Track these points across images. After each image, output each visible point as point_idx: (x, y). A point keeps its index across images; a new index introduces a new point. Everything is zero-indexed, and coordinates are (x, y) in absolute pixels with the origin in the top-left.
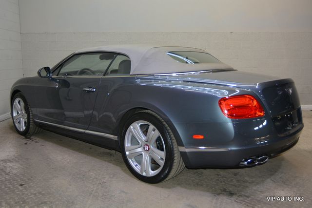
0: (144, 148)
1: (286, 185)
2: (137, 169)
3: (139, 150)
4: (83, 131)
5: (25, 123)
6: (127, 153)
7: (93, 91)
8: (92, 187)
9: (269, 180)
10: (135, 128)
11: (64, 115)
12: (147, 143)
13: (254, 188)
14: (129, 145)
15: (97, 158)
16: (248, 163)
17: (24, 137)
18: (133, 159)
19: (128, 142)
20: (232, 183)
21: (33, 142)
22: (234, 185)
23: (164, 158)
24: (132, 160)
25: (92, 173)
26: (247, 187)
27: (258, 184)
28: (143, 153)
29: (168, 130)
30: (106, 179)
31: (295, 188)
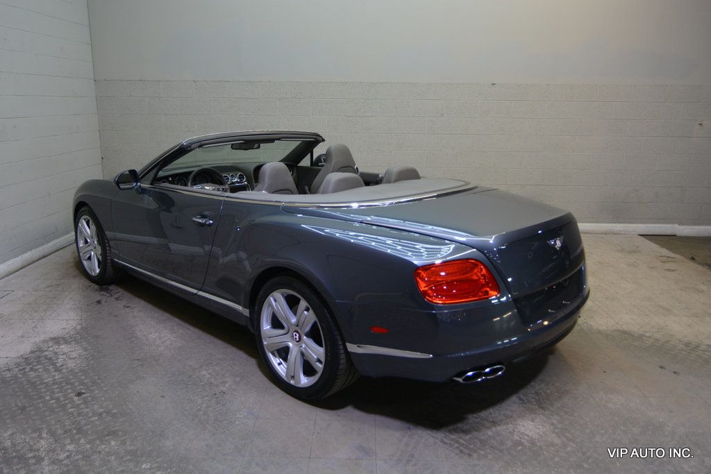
0: (293, 337)
2: (281, 369)
3: (285, 339)
4: (195, 291)
5: (99, 260)
6: (265, 342)
7: (210, 225)
8: (199, 402)
10: (276, 302)
12: (297, 328)
14: (268, 327)
16: (466, 379)
17: (97, 287)
18: (275, 353)
19: (266, 322)
21: (113, 299)
23: (323, 359)
24: (273, 355)
25: (204, 372)
26: (471, 411)
27: (492, 404)
28: (291, 345)
30: (227, 385)
31: (557, 417)
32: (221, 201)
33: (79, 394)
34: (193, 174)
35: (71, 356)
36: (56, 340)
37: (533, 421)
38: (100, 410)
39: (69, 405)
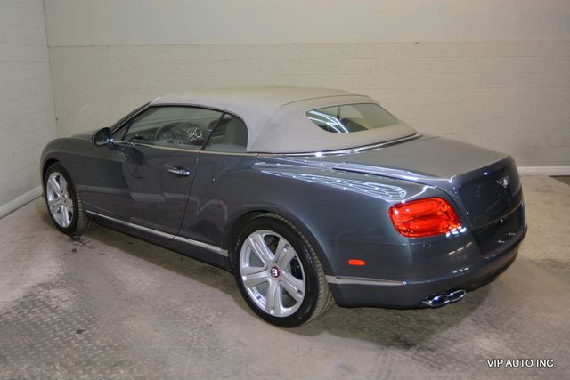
0: (271, 272)
1: (494, 327)
2: (261, 303)
3: (264, 275)
4: (171, 236)
5: (70, 213)
6: (244, 278)
7: (186, 176)
8: (190, 333)
9: (468, 319)
10: (256, 241)
11: (131, 197)
12: (276, 265)
13: (444, 334)
14: (247, 265)
15: (195, 279)
16: (435, 302)
17: (68, 238)
18: (254, 288)
19: (245, 261)
20: (410, 326)
21: (86, 247)
22: (412, 329)
23: (303, 290)
24: (252, 290)
25: (188, 309)
26: (433, 332)
27: (450, 326)
28: (270, 280)
29: (309, 249)
30: (212, 319)
31: (507, 334)
32: (196, 153)
33: (80, 332)
35: (63, 298)
36: (45, 286)
37: (488, 338)
38: (103, 345)
39: (73, 342)
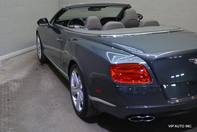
14: (73, 85)
21: (42, 68)
32: (66, 31)
33: (8, 100)
34: (70, 21)
35: (15, 87)
36: (14, 81)
39: (3, 103)
